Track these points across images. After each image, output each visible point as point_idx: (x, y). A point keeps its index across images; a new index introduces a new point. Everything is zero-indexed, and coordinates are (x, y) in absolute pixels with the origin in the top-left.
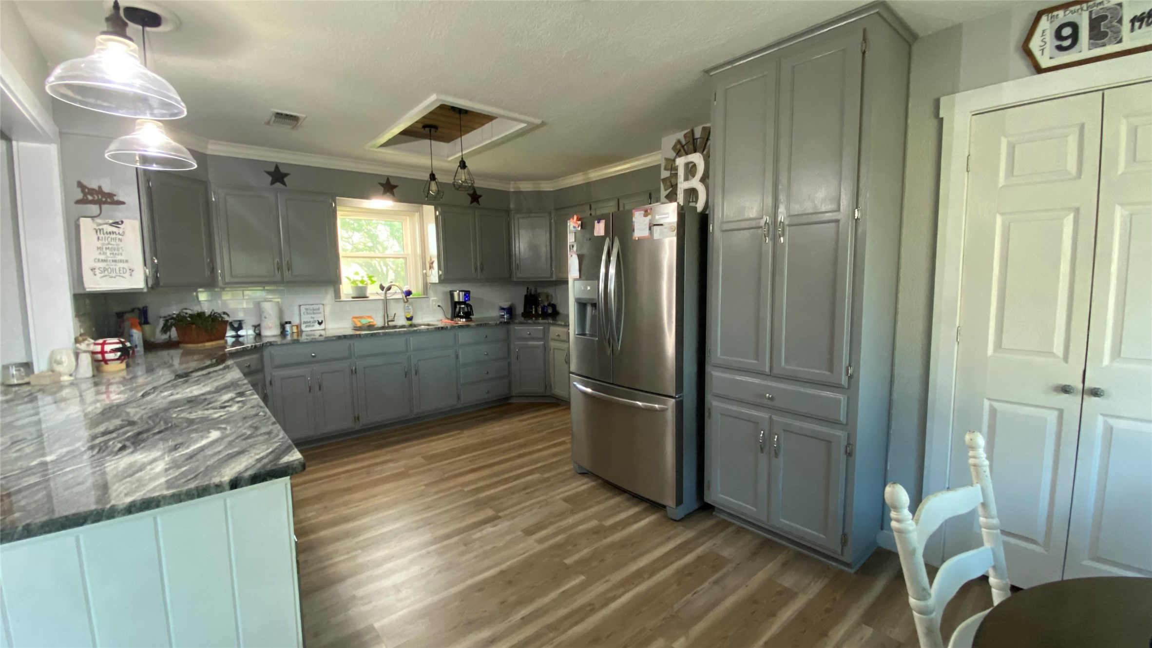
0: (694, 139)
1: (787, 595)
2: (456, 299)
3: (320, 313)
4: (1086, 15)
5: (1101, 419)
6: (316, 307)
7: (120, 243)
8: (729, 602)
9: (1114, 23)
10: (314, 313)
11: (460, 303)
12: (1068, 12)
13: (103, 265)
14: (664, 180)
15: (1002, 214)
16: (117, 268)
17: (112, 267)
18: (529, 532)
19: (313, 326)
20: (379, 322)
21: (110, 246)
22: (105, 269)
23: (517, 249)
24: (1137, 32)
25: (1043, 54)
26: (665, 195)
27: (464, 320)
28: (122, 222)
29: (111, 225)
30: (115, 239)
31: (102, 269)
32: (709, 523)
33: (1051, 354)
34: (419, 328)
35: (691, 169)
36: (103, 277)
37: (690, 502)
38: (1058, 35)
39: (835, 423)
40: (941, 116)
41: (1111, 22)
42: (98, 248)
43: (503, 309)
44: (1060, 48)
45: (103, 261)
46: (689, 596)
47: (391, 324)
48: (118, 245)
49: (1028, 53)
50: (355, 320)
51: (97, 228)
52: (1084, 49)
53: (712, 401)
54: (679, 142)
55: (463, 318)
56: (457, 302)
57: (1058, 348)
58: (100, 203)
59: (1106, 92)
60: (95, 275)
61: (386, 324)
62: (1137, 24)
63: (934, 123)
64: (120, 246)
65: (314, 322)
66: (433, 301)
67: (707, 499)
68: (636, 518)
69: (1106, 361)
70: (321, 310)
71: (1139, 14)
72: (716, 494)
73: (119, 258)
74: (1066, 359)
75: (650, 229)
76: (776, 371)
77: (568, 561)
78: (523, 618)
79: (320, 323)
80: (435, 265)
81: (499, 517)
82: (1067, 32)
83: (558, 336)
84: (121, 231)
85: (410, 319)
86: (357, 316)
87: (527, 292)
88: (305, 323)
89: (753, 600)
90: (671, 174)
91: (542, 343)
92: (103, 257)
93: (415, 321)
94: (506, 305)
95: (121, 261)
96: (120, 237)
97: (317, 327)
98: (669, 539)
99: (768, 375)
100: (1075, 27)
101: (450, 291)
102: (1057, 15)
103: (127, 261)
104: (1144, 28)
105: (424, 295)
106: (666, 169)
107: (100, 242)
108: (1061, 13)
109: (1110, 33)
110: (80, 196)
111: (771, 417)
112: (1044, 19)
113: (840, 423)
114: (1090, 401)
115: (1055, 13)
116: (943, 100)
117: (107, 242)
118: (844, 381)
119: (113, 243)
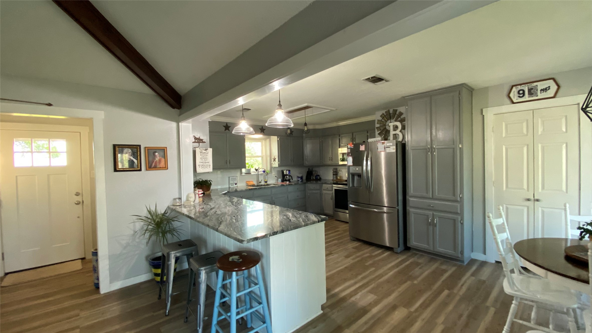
0: (390, 114)
1: (445, 271)
2: (285, 173)
3: (236, 180)
4: (527, 88)
5: (540, 208)
6: (234, 178)
7: (207, 156)
8: (426, 273)
9: (535, 91)
10: (234, 180)
11: (286, 175)
12: (521, 86)
13: (202, 164)
14: (377, 128)
15: (505, 145)
16: (206, 165)
17: (204, 164)
18: (347, 257)
19: (234, 185)
20: (255, 183)
21: (204, 157)
22: (202, 165)
23: (306, 153)
24: (542, 94)
25: (514, 98)
26: (378, 133)
27: (288, 182)
28: (208, 149)
29: (205, 150)
30: (205, 155)
31: (201, 165)
32: (409, 254)
33: (524, 189)
34: (270, 186)
35: (396, 128)
36: (202, 168)
37: (402, 247)
38: (519, 93)
39: (457, 213)
40: (483, 114)
41: (534, 90)
42: (201, 158)
43: (299, 177)
44: (519, 97)
45: (202, 162)
46: (413, 272)
47: (260, 184)
48: (206, 157)
49: (509, 97)
50: (247, 182)
51: (201, 151)
52: (527, 97)
53: (409, 209)
54: (383, 114)
55: (288, 181)
56: (285, 175)
57: (525, 187)
58: (199, 143)
59: (534, 110)
60: (200, 167)
61: (258, 184)
62: (542, 91)
63: (481, 116)
64: (207, 157)
65: (234, 184)
66: (274, 174)
67: (408, 245)
68: (383, 253)
69: (540, 190)
70: (236, 179)
71: (542, 88)
72: (413, 242)
73: (206, 161)
74: (528, 190)
75: (385, 149)
76: (434, 197)
77: (367, 264)
78: (362, 278)
79: (236, 184)
80: (277, 160)
81: (332, 253)
82: (521, 92)
83: (327, 188)
84: (207, 152)
85: (266, 182)
86: (247, 181)
87: (309, 170)
88: (231, 184)
89: (434, 272)
90: (380, 125)
91: (319, 191)
92: (202, 161)
93: (268, 183)
94: (300, 175)
95: (207, 162)
96: (207, 154)
97: (235, 186)
98: (398, 258)
99: (432, 199)
100: (524, 91)
101: (282, 170)
102: (518, 87)
103: (209, 162)
104: (544, 93)
105: (271, 172)
106: (377, 123)
107: (201, 156)
108: (519, 86)
109: (534, 94)
110: (194, 140)
111: (433, 213)
112: (514, 88)
113: (458, 213)
114: (536, 203)
115: (517, 86)
116: (484, 110)
117: (203, 156)
118: (459, 199)
119: (205, 156)
